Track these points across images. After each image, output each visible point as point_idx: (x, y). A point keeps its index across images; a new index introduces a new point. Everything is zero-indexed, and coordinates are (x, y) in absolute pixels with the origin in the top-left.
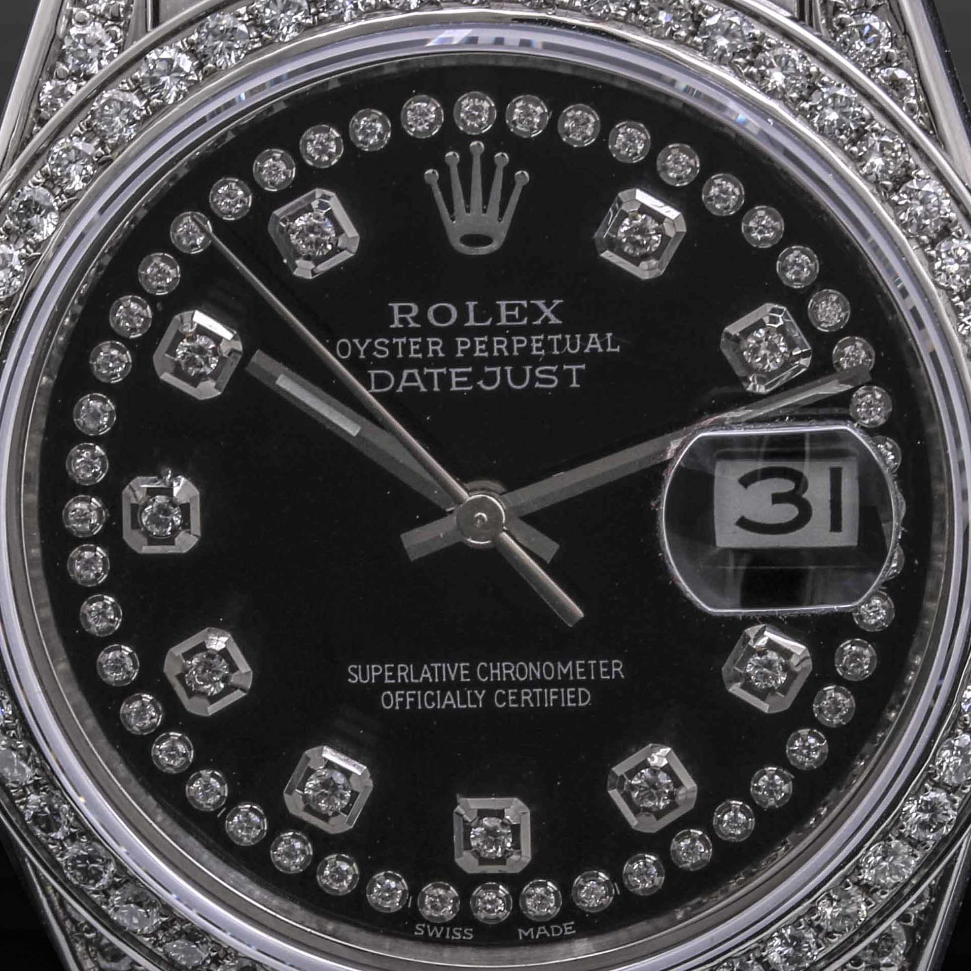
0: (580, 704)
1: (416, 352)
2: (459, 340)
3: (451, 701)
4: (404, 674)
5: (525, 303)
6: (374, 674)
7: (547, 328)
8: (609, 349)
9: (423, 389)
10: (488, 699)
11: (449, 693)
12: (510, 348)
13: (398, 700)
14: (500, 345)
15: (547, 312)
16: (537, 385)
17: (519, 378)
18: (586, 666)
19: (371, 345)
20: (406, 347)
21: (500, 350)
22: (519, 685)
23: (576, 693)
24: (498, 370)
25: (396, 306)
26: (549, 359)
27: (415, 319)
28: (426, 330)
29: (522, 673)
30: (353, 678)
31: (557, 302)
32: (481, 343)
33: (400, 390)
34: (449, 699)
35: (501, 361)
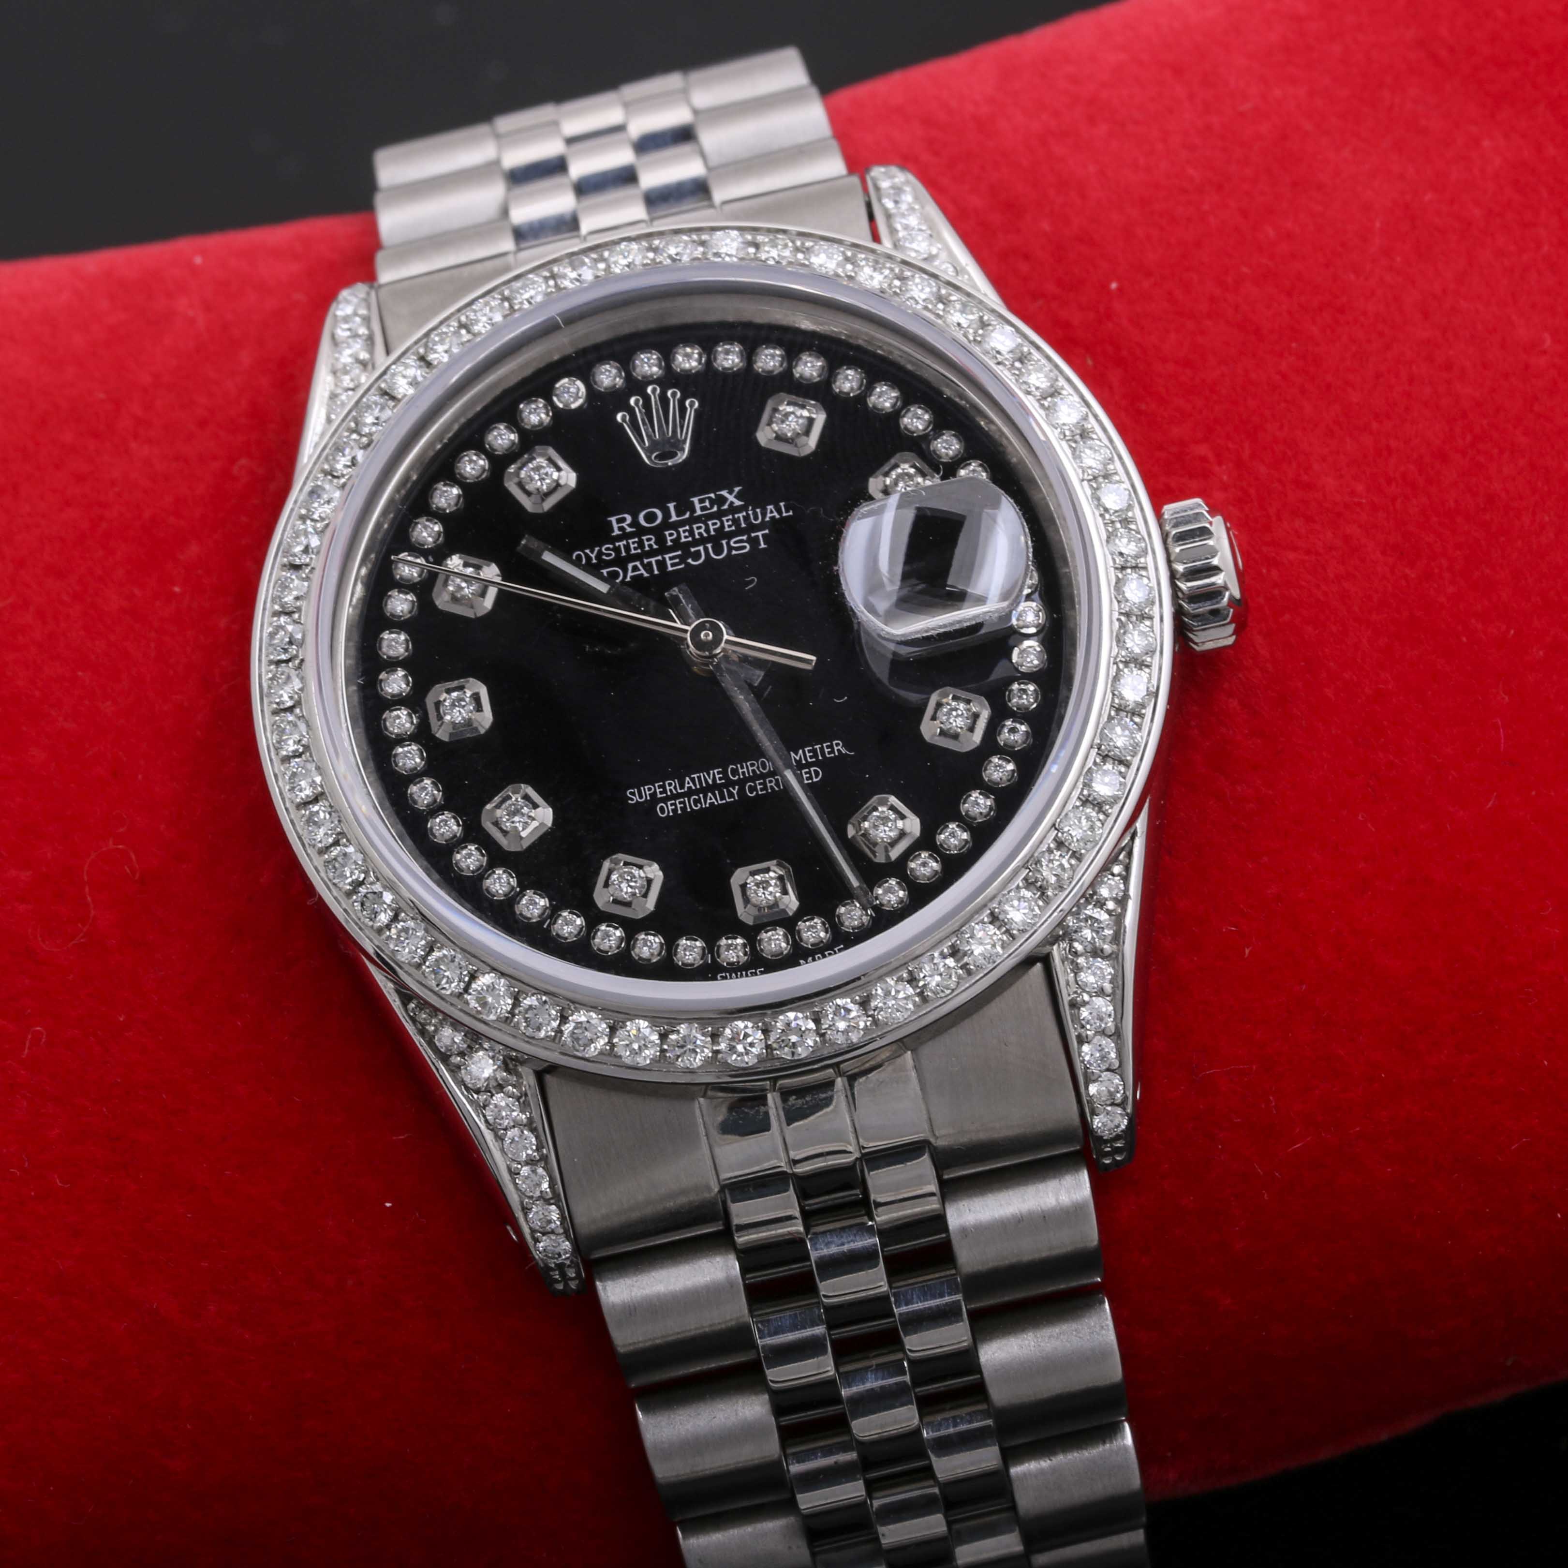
0: (815, 780)
1: (635, 549)
2: (667, 533)
3: (712, 799)
4: (672, 788)
5: (712, 495)
6: (648, 793)
7: (733, 510)
8: (784, 514)
9: (646, 575)
10: (741, 791)
11: (710, 794)
12: (707, 530)
13: (670, 808)
14: (699, 530)
15: (731, 498)
16: (734, 552)
17: (718, 550)
18: (814, 751)
19: (600, 552)
20: (627, 548)
21: (700, 534)
22: (763, 776)
23: (809, 772)
24: (701, 548)
25: (613, 519)
26: (739, 532)
27: (630, 526)
28: (640, 531)
29: (764, 767)
30: (632, 800)
31: (737, 489)
32: (684, 531)
33: (628, 579)
34: (711, 799)
35: (703, 541)
